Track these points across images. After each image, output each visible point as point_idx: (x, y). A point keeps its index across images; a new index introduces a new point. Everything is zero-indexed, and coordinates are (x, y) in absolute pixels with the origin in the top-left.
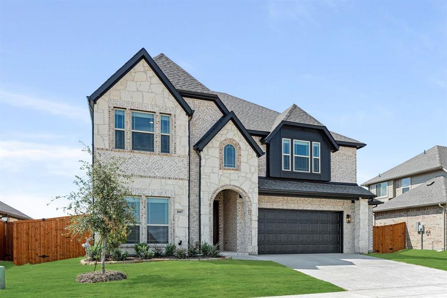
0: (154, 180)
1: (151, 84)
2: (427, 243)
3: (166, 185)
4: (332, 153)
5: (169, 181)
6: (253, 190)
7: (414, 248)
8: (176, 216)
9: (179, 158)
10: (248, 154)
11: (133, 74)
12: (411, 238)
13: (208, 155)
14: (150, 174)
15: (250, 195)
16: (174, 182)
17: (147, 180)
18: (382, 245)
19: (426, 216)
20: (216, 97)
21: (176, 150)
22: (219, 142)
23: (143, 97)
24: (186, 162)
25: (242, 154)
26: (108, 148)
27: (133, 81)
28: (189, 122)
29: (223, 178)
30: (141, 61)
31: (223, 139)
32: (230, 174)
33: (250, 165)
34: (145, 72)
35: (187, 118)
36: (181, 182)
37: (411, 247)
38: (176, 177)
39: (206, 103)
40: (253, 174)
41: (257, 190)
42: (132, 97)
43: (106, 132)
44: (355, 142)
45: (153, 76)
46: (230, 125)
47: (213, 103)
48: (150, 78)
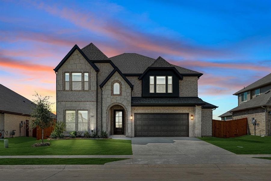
0: (81, 103)
1: (80, 60)
2: (258, 131)
3: (86, 104)
4: (180, 81)
5: (87, 103)
6: (128, 105)
7: (251, 134)
8: (91, 119)
9: (92, 92)
10: (126, 87)
11: (72, 56)
12: (250, 128)
13: (106, 89)
14: (79, 100)
15: (127, 107)
16: (90, 103)
17: (78, 103)
18: (229, 132)
19: (257, 114)
20: (110, 61)
21: (91, 88)
22: (111, 83)
23: (77, 66)
24: (95, 93)
25: (122, 87)
26: (62, 90)
27: (72, 59)
28: (97, 74)
29: (113, 100)
30: (76, 50)
31: (113, 81)
32: (116, 97)
33: (127, 92)
34: (77, 55)
35: (96, 73)
36: (93, 103)
37: (250, 134)
38: (91, 100)
39: (106, 64)
40: (128, 97)
41: (130, 104)
42: (72, 67)
43: (61, 84)
44: (196, 73)
45: (81, 56)
46: (116, 74)
47: (109, 64)
48: (80, 57)
